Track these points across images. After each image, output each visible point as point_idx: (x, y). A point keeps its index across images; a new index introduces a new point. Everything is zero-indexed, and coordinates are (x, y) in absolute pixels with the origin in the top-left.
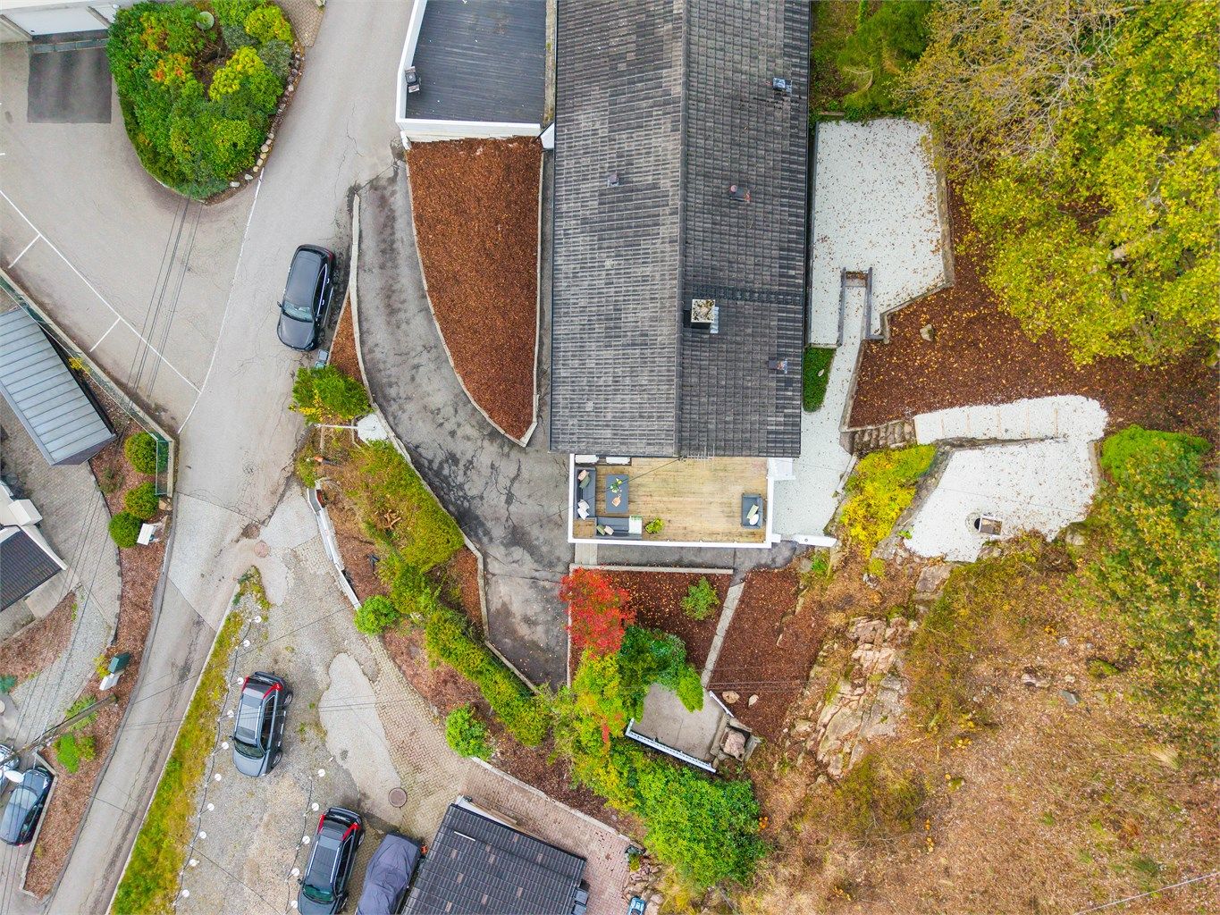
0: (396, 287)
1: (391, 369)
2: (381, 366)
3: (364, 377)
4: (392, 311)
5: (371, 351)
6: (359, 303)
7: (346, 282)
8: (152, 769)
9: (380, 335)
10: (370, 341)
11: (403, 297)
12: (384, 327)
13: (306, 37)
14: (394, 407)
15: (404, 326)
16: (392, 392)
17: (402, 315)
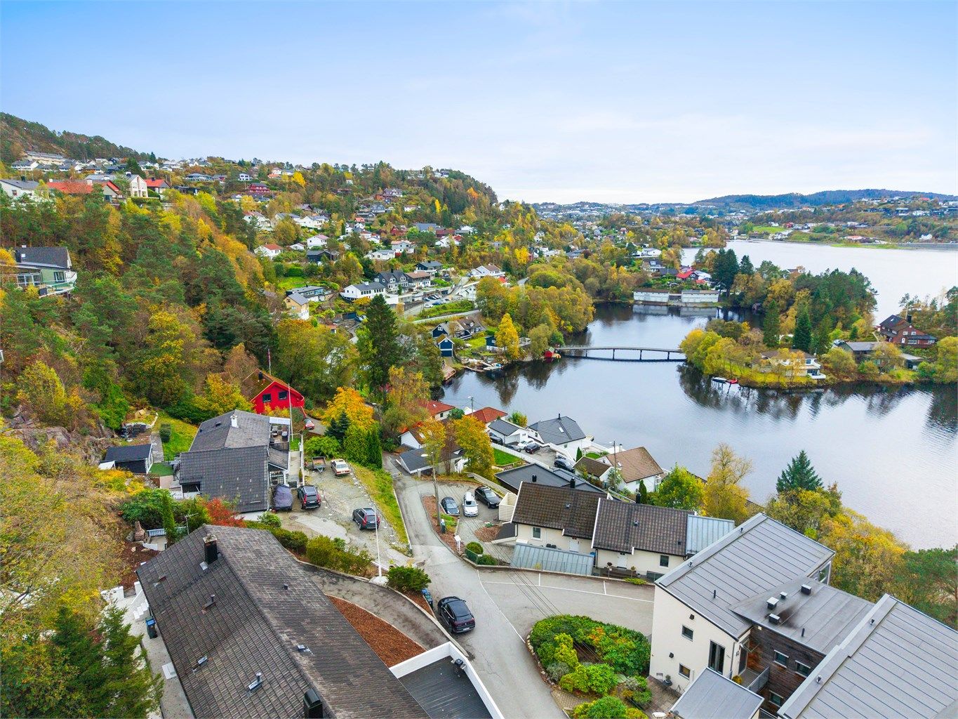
0: (413, 631)
1: (389, 600)
2: (395, 600)
3: (400, 593)
4: (406, 620)
5: (405, 603)
6: (426, 617)
7: (439, 620)
8: (410, 521)
9: (406, 610)
10: (407, 606)
11: (406, 628)
12: (405, 613)
13: (558, 695)
14: (377, 589)
15: (396, 617)
16: (381, 594)
17: (400, 621)
